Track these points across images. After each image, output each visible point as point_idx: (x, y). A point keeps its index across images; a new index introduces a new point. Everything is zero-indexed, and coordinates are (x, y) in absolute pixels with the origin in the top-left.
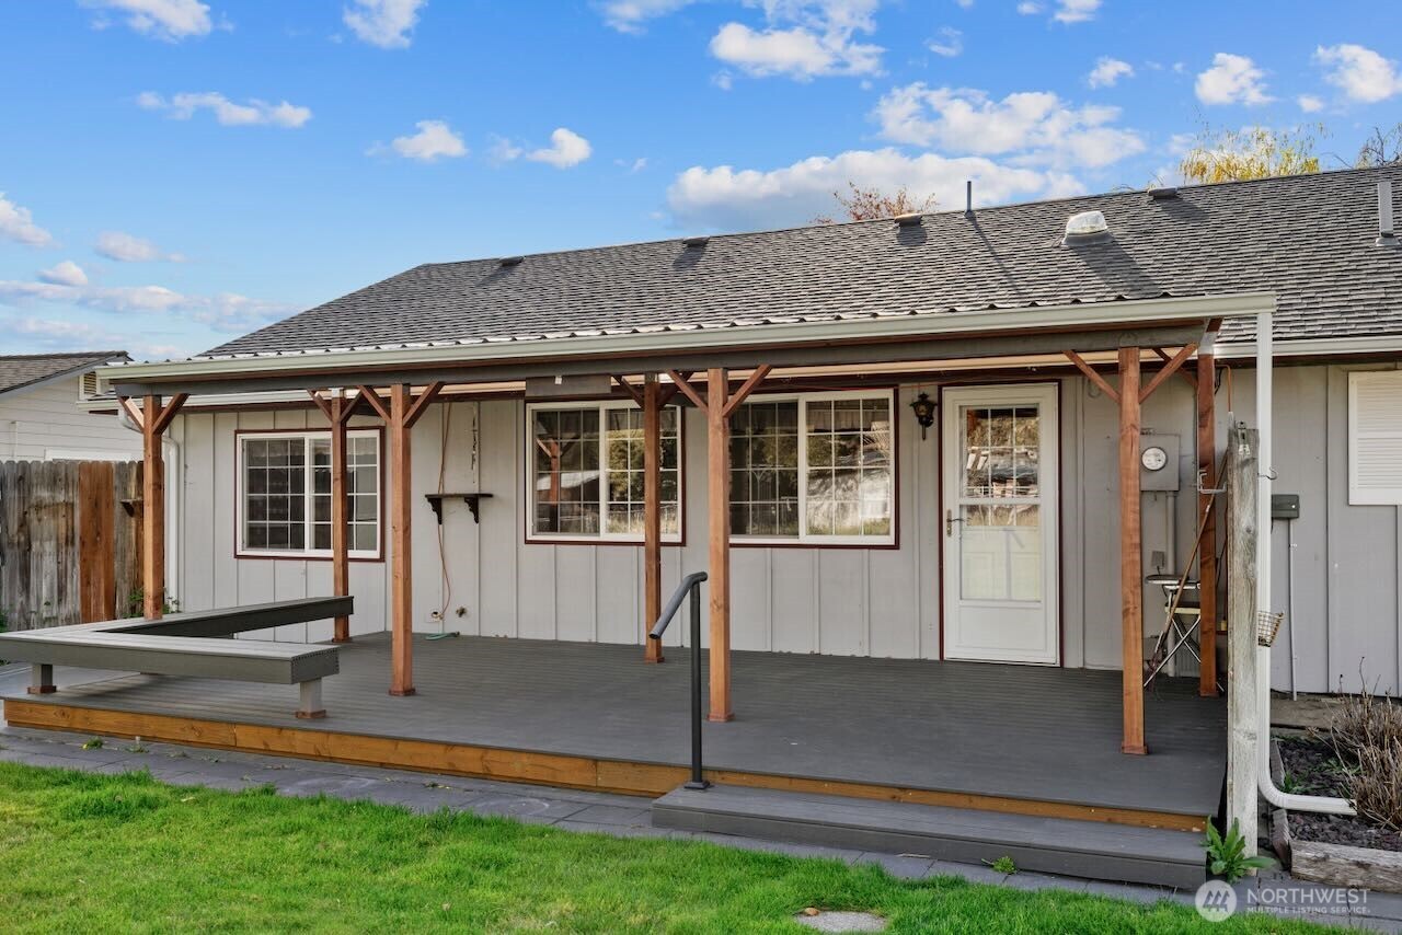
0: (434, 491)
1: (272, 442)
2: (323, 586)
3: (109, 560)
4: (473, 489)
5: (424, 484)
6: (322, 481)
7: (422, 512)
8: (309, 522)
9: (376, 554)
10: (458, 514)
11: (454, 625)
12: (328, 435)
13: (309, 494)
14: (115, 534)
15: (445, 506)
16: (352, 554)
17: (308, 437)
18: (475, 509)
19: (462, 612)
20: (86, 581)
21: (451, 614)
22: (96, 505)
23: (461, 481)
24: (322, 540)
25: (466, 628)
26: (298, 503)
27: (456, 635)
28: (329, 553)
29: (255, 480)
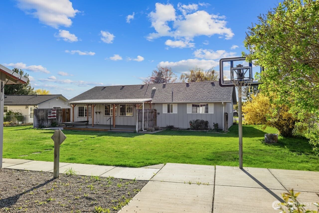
0: (96, 111)
1: (81, 107)
2: (86, 120)
3: (65, 118)
4: (99, 111)
5: (95, 111)
6: (86, 110)
7: (95, 113)
8: (84, 114)
9: (91, 117)
10: (98, 113)
11: (98, 123)
12: (87, 106)
13: (84, 112)
14: (65, 115)
15: (97, 113)
16: (89, 117)
17: (84, 106)
18: (99, 113)
19: (98, 122)
20: (63, 120)
21: (97, 122)
22: (64, 113)
23: (98, 111)
24: (86, 116)
25: (99, 124)
26: (84, 113)
27: (98, 124)
28: (87, 117)
29: (79, 110)
